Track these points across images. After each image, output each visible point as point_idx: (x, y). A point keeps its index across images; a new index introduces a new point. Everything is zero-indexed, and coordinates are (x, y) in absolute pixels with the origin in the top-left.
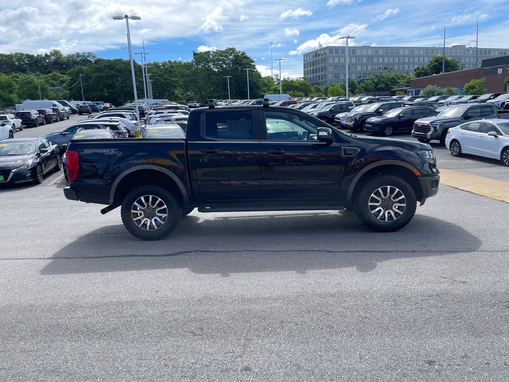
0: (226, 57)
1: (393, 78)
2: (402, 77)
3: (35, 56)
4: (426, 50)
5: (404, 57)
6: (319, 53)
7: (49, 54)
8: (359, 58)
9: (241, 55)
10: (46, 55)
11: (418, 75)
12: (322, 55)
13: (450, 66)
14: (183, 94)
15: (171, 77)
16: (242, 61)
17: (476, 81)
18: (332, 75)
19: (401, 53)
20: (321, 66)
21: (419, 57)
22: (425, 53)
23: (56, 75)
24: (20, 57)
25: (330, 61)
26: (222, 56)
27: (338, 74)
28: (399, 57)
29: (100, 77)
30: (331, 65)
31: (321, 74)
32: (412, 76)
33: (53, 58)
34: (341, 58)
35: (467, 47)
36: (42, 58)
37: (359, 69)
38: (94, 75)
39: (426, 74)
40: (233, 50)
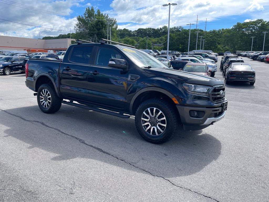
0: (256, 25)
3: (156, 29)
7: (162, 28)
9: (267, 23)
10: (161, 28)
14: (222, 48)
15: (218, 38)
16: (267, 27)
23: (162, 38)
24: (149, 30)
26: (252, 25)
29: (178, 38)
33: (163, 30)
36: (158, 30)
38: (176, 38)
40: (261, 20)
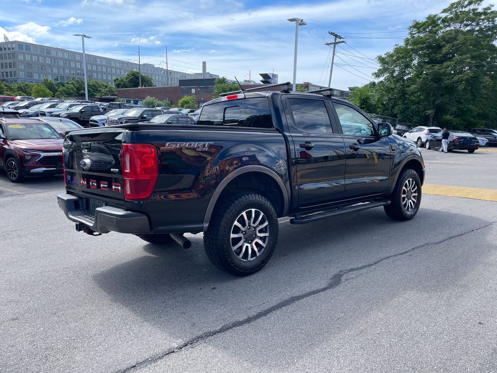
1: (94, 86)
2: (103, 85)
4: (122, 63)
5: (102, 66)
6: (6, 46)
8: (54, 59)
11: (118, 86)
12: (9, 49)
13: (146, 82)
17: (188, 98)
18: (24, 73)
19: (99, 62)
20: (8, 61)
21: (116, 68)
22: (121, 66)
25: (21, 57)
27: (31, 73)
28: (97, 65)
30: (21, 61)
31: (9, 70)
32: (113, 86)
34: (34, 56)
35: (155, 66)
37: (55, 71)
39: (125, 86)
